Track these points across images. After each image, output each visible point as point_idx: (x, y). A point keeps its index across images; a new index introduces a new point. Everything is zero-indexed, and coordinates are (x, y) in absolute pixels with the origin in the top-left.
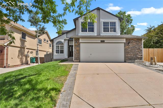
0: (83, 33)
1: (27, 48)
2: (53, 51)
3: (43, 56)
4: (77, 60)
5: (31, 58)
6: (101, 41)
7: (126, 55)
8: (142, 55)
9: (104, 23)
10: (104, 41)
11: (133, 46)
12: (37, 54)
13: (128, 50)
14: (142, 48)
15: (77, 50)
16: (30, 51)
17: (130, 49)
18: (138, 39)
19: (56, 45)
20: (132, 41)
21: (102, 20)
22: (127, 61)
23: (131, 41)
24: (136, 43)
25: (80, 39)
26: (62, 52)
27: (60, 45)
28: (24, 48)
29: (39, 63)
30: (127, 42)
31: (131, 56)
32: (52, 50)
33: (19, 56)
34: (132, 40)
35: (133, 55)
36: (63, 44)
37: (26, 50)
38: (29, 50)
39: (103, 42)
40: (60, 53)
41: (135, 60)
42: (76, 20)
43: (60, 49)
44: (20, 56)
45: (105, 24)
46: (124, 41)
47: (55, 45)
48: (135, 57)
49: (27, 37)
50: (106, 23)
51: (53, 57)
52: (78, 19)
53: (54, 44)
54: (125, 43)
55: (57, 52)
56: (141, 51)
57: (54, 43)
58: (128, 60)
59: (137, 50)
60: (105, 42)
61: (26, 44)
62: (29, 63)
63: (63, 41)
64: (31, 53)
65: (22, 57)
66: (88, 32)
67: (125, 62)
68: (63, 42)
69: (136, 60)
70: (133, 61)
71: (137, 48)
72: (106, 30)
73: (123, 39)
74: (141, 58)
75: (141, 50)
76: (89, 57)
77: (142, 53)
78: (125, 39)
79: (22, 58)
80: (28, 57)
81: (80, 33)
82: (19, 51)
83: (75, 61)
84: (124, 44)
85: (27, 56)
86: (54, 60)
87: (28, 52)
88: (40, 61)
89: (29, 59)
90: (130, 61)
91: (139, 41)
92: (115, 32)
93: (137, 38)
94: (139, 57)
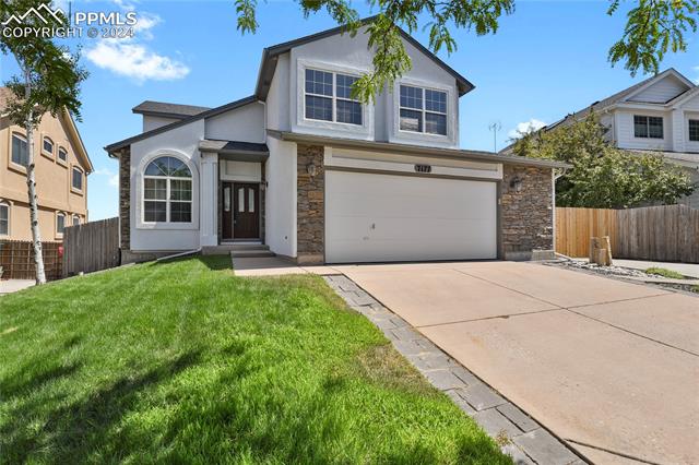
0: (313, 126)
2: (125, 209)
4: (313, 252)
6: (418, 167)
7: (505, 232)
8: (550, 232)
9: (403, 89)
10: (428, 168)
11: (525, 194)
12: (4, 225)
13: (509, 209)
14: (551, 206)
15: (310, 205)
17: (517, 207)
18: (540, 169)
19: (146, 174)
20: (523, 175)
22: (507, 255)
23: (521, 175)
24: (535, 186)
25: (326, 148)
26: (182, 213)
27: (169, 179)
29: (42, 277)
30: (508, 180)
31: (520, 235)
32: (122, 203)
34: (523, 171)
36: (185, 172)
39: (423, 170)
40: (173, 220)
41: (530, 250)
42: (277, 55)
43: (168, 200)
45: (409, 95)
46: (498, 173)
47: (143, 177)
48: (530, 237)
50: (411, 90)
51: (126, 242)
52: (289, 50)
53: (133, 169)
54: (498, 182)
55: (154, 212)
56: (548, 216)
57: (136, 165)
58: (510, 251)
59: (538, 213)
60: (435, 170)
63: (186, 155)
66: (335, 122)
67: (500, 257)
68: (186, 162)
69: (534, 251)
70: (525, 254)
71: (539, 203)
73: (493, 166)
74: (548, 244)
75: (549, 210)
76: (366, 239)
77: (551, 224)
78: (501, 165)
81: (299, 123)
83: (303, 258)
84: (494, 184)
86: (135, 257)
88: (45, 266)
90: (518, 254)
91: (544, 176)
94: (544, 239)
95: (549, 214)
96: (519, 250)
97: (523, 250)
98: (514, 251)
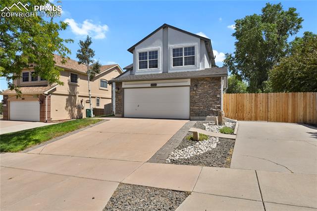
0: (141, 71)
1: (79, 96)
3: (103, 108)
4: (119, 114)
5: (86, 110)
6: (152, 85)
7: (191, 108)
8: (220, 108)
9: (174, 50)
10: (156, 84)
11: (203, 91)
12: (98, 104)
13: (195, 99)
14: (220, 95)
15: (119, 99)
16: (85, 99)
17: (198, 97)
18: (213, 78)
20: (202, 82)
21: (172, 46)
22: (191, 118)
24: (209, 86)
25: (123, 83)
28: (75, 96)
30: (193, 85)
31: (199, 109)
33: (67, 107)
34: (202, 80)
35: (202, 108)
37: (79, 99)
38: (83, 98)
39: (154, 85)
41: (206, 116)
44: (70, 108)
45: (177, 52)
46: (188, 82)
48: (206, 110)
49: (79, 80)
50: (178, 49)
54: (189, 86)
56: (218, 100)
58: (193, 116)
59: (211, 99)
60: (158, 85)
61: (78, 89)
62: (83, 117)
64: (87, 102)
65: (72, 108)
66: (148, 68)
69: (208, 117)
70: (201, 118)
71: (212, 94)
72: (177, 62)
73: (186, 80)
75: (218, 97)
76: (136, 110)
77: (220, 104)
78: (190, 79)
79: (72, 110)
80: (83, 109)
81: (137, 72)
82: (67, 100)
83: (116, 115)
85: (80, 108)
86: (113, 113)
87: (82, 102)
89: (84, 112)
90: (198, 118)
91: (215, 81)
92: (194, 64)
93: (211, 76)
94: (215, 111)
95: (219, 99)
96: (199, 116)
97: (201, 116)
98: (196, 116)
